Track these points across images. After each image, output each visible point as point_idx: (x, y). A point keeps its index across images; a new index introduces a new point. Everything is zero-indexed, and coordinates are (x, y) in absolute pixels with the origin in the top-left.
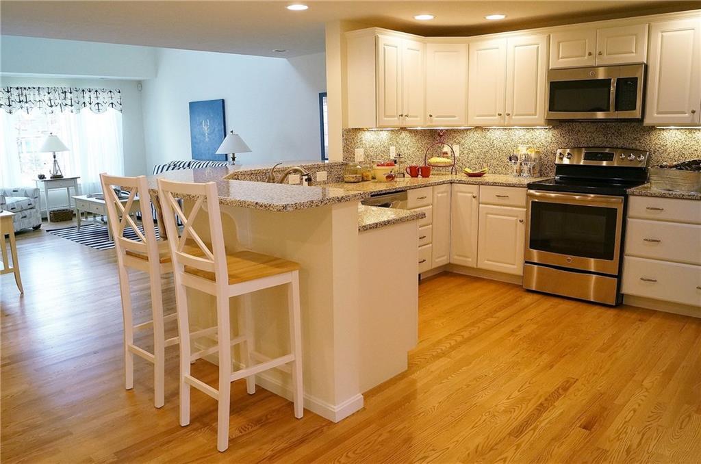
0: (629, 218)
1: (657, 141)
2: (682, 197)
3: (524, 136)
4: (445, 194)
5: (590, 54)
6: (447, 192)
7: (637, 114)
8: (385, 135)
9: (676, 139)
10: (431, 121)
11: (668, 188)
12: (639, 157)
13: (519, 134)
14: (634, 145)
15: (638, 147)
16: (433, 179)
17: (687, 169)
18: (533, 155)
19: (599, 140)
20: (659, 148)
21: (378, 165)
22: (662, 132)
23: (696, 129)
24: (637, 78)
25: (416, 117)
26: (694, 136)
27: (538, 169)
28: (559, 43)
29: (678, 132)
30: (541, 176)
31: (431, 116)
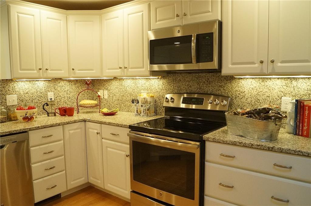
0: (207, 161)
1: (237, 89)
2: (251, 146)
3: (145, 84)
4: (79, 130)
5: (178, 16)
6: (81, 128)
7: (215, 64)
8: (41, 85)
9: (252, 86)
10: (75, 73)
11: (241, 134)
12: (223, 102)
13: (142, 82)
14: (220, 92)
15: (223, 94)
16: (76, 117)
17: (256, 118)
18: (149, 100)
19: (194, 87)
20: (239, 94)
21: (17, 109)
22: (241, 80)
23: (267, 78)
24: (212, 33)
25: (61, 70)
26: (266, 84)
27: (153, 110)
28: (156, 9)
29: (253, 81)
30: (157, 115)
31: (73, 69)
